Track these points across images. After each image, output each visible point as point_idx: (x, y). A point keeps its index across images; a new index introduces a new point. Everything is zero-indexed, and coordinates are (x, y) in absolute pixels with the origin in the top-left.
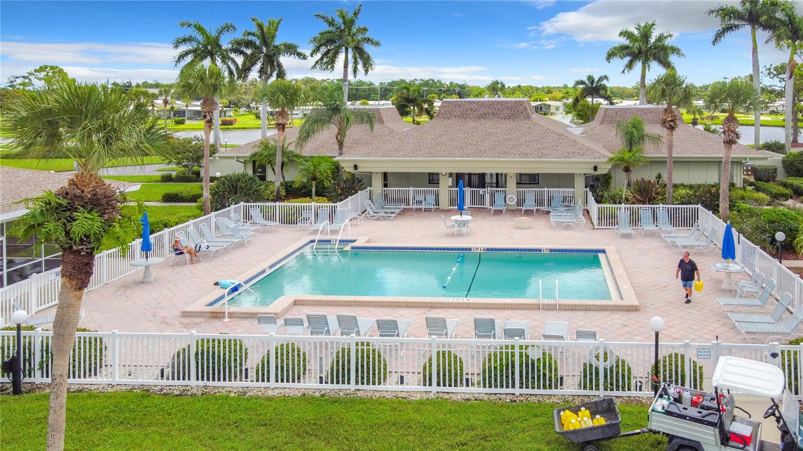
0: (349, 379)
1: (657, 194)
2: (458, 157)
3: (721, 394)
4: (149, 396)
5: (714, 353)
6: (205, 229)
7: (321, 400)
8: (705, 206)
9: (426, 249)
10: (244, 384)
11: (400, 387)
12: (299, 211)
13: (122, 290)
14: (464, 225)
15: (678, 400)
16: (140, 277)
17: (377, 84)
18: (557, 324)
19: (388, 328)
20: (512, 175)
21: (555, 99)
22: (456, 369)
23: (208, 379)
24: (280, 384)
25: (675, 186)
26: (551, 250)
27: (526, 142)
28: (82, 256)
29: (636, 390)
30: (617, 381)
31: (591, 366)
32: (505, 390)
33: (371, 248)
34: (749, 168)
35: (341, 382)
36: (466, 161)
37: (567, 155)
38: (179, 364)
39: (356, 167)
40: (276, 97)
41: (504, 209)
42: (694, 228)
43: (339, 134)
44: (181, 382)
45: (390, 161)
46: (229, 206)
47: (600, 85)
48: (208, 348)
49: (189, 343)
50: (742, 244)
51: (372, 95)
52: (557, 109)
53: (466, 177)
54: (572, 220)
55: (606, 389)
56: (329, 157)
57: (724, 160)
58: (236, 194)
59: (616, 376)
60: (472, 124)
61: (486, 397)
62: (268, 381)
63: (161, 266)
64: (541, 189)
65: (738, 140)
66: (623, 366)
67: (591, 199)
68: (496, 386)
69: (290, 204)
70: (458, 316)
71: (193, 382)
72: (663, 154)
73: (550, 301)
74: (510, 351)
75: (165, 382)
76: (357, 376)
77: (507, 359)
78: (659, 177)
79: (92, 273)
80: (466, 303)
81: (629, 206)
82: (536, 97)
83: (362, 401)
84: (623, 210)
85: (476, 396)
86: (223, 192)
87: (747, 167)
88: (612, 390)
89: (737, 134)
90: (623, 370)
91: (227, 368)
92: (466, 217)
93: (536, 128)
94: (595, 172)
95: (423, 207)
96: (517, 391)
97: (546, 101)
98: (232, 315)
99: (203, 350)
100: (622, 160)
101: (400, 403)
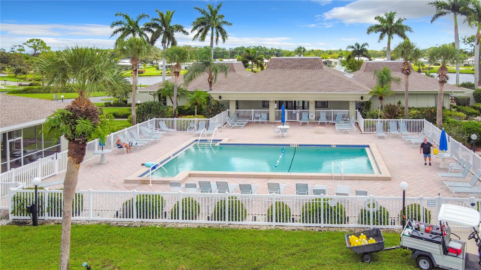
0: (225, 218)
1: (399, 113)
2: (280, 91)
3: (443, 225)
4: (110, 227)
5: (437, 203)
6: (134, 133)
7: (209, 230)
8: (428, 120)
9: (263, 145)
10: (164, 220)
11: (254, 223)
12: (188, 123)
13: (89, 168)
14: (285, 131)
15: (418, 229)
16: (99, 160)
17: (227, 49)
18: (344, 187)
19: (246, 188)
20: (312, 102)
21: (334, 58)
22: (286, 212)
23: (144, 218)
24: (185, 221)
25: (409, 108)
26: (337, 146)
27: (320, 82)
28: (80, 144)
29: (392, 225)
30: (381, 219)
31: (365, 211)
32: (315, 225)
33: (231, 144)
34: (453, 98)
35: (220, 220)
36: (285, 94)
37: (345, 90)
38: (127, 209)
39: (220, 97)
40: (174, 56)
41: (308, 122)
42: (421, 133)
43: (209, 78)
44: (128, 219)
45: (241, 94)
46: (147, 120)
47: (363, 49)
48: (143, 200)
49: (132, 197)
50: (451, 142)
51: (225, 56)
52: (336, 63)
53: (285, 103)
54: (348, 128)
55: (374, 224)
56: (204, 91)
57: (439, 93)
58: (150, 113)
59: (380, 216)
60: (288, 72)
61: (304, 228)
62: (178, 219)
63: (110, 154)
64: (329, 110)
65: (448, 81)
66: (384, 210)
67: (359, 116)
68: (310, 222)
69: (183, 119)
70: (285, 183)
71: (135, 220)
72: (402, 89)
73: (338, 175)
74: (318, 202)
75: (119, 219)
76: (229, 216)
77: (316, 206)
78: (399, 103)
79: (85, 154)
80: (289, 176)
81: (383, 120)
82: (323, 57)
83: (233, 230)
84: (379, 123)
85: (299, 228)
86: (143, 112)
87: (452, 98)
88: (378, 224)
89: (447, 77)
90: (384, 213)
91: (154, 211)
92: (286, 127)
93: (326, 74)
94: (362, 100)
95: (260, 120)
96: (322, 225)
97: (329, 59)
98: (154, 182)
99: (140, 201)
100: (377, 92)
101: (255, 232)
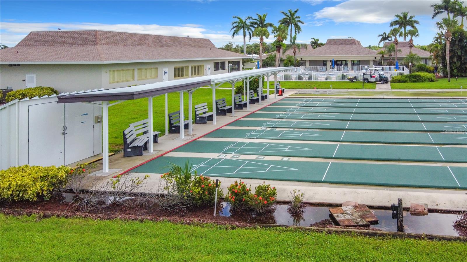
2: (333, 55)
20: (350, 61)
37: (367, 54)
39: (301, 59)
43: (294, 51)
45: (312, 57)
53: (336, 61)
93: (358, 47)
